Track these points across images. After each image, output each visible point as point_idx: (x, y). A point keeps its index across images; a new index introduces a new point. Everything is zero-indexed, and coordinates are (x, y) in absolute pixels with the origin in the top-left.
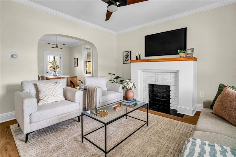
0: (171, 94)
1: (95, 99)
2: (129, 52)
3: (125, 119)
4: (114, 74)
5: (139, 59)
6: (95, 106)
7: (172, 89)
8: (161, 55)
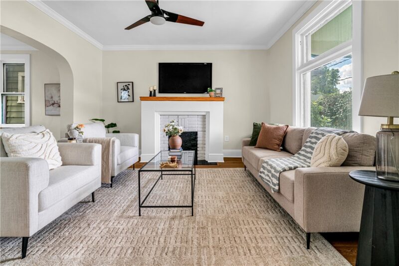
0: (198, 142)
1: (110, 158)
2: (131, 84)
3: (161, 181)
4: (103, 120)
5: (154, 96)
6: (110, 171)
7: (200, 135)
8: (183, 93)
